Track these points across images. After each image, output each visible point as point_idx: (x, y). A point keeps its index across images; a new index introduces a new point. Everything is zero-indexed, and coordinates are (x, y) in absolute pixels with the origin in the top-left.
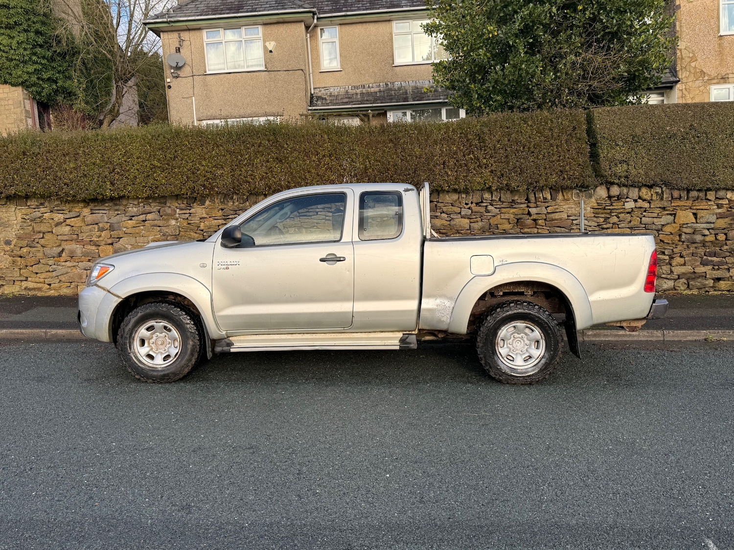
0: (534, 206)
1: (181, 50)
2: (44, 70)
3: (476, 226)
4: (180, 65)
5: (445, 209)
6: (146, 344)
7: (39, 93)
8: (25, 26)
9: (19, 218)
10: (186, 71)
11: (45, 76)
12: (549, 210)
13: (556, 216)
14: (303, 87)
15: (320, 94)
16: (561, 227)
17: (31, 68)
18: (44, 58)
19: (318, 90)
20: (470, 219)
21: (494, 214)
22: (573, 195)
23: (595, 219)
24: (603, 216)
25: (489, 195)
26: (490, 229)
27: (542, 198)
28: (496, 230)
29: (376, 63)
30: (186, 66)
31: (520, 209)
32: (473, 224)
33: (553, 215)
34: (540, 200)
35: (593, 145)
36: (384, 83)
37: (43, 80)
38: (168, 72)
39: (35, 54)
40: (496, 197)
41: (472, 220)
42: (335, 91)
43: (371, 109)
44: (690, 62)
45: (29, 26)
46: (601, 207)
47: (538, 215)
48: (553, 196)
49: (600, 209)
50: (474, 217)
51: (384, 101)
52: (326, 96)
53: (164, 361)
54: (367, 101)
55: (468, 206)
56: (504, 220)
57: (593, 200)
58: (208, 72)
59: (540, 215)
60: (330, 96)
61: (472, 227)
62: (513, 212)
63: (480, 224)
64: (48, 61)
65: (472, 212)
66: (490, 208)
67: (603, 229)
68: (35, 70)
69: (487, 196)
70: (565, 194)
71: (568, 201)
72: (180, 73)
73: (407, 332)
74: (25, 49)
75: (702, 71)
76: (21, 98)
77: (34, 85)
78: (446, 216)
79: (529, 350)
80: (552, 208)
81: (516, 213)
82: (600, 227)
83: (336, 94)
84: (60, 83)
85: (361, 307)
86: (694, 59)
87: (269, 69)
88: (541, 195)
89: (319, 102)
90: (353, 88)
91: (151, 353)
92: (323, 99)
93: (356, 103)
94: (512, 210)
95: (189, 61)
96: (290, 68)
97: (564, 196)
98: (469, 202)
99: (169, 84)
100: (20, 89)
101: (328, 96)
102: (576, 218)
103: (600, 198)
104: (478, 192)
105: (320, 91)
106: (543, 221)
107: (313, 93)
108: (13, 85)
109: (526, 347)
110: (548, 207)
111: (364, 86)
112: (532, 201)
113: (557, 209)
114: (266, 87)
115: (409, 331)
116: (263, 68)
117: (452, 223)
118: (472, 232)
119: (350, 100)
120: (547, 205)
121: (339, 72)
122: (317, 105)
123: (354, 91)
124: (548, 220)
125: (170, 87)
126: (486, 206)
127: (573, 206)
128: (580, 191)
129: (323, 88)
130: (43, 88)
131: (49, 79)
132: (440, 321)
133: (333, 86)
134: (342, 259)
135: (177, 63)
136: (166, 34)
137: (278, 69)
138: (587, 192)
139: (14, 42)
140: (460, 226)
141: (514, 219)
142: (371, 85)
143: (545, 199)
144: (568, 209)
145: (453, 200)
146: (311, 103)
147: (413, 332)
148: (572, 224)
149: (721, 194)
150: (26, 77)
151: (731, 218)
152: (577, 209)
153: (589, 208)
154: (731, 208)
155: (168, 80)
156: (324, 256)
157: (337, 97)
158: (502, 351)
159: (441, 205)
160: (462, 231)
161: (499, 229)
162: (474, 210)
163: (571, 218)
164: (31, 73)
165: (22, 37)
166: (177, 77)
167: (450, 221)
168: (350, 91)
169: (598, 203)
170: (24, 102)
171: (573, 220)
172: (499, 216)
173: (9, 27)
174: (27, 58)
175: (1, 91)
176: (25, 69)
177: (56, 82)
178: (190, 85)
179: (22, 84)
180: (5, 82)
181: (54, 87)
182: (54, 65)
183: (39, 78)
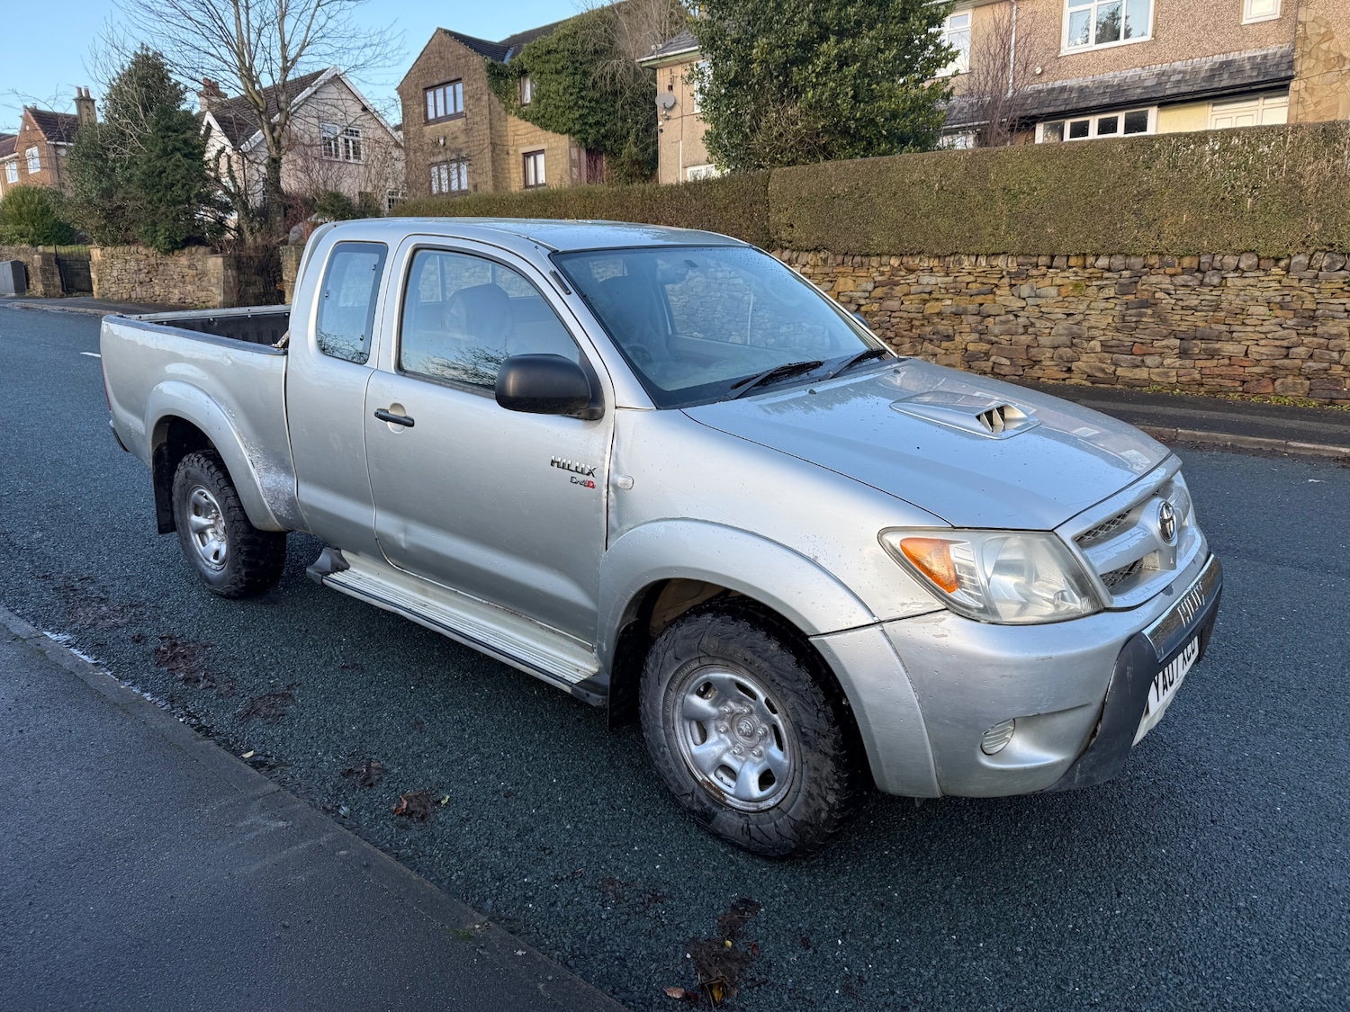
1: (674, 88)
2: (592, 113)
4: (671, 104)
7: (585, 140)
8: (571, 70)
10: (675, 112)
11: (591, 120)
17: (576, 114)
18: (591, 100)
30: (677, 105)
37: (590, 125)
38: (661, 113)
39: (583, 98)
44: (1319, 43)
45: (576, 69)
58: (696, 111)
64: (596, 102)
68: (581, 115)
72: (672, 114)
74: (571, 94)
75: (1341, 55)
76: (568, 146)
77: (579, 132)
84: (609, 126)
86: (1328, 36)
95: (679, 101)
99: (661, 128)
100: (566, 136)
108: (562, 133)
125: (661, 131)
130: (590, 134)
131: (598, 123)
135: (664, 104)
136: (661, 70)
139: (561, 88)
149: (885, 259)
150: (571, 123)
151: (889, 287)
154: (893, 275)
155: (660, 123)
164: (577, 119)
166: (668, 119)
170: (571, 149)
173: (558, 72)
174: (572, 104)
175: (553, 140)
176: (571, 116)
177: (604, 125)
178: (679, 128)
179: (568, 131)
180: (555, 131)
181: (603, 130)
182: (604, 106)
183: (586, 124)
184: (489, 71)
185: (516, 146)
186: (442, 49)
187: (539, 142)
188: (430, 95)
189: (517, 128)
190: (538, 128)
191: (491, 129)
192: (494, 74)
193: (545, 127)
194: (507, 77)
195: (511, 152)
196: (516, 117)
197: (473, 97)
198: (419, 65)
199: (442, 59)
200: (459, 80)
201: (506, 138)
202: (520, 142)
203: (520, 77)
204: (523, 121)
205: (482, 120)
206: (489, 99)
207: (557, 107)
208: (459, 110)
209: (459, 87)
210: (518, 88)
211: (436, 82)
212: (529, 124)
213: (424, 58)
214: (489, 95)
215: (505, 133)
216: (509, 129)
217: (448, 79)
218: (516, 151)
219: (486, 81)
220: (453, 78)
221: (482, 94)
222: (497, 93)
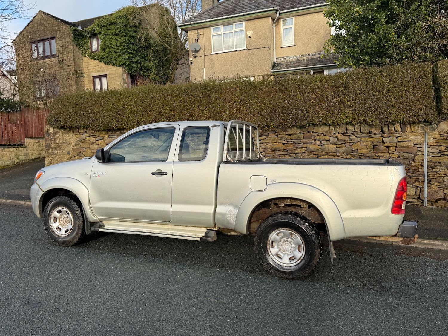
0: (386, 136)
1: (198, 41)
2: (134, 57)
3: (341, 150)
4: (197, 49)
5: (317, 137)
6: (58, 221)
7: (131, 70)
8: (124, 34)
9: (75, 140)
10: (201, 53)
11: (134, 60)
12: (399, 139)
13: (405, 144)
14: (268, 58)
15: (280, 62)
16: (408, 153)
17: (127, 56)
18: (134, 50)
19: (280, 59)
20: (337, 145)
21: (355, 142)
22: (419, 128)
23: (437, 147)
24: (444, 145)
25: (352, 128)
26: (352, 153)
27: (393, 130)
28: (356, 154)
29: (319, 39)
30: (201, 50)
31: (376, 139)
32: (339, 148)
33: (402, 143)
34: (392, 131)
35: (437, 90)
36: (324, 52)
37: (133, 63)
38: (191, 54)
39: (129, 48)
40: (357, 129)
41: (338, 146)
42: (290, 59)
43: (313, 69)
45: (126, 33)
46: (443, 138)
47: (390, 143)
48: (402, 129)
49: (443, 139)
50: (340, 143)
51: (322, 63)
52: (284, 63)
53: (65, 232)
54: (310, 64)
55: (335, 136)
56: (363, 146)
57: (436, 132)
58: (213, 53)
59: (392, 143)
60: (286, 62)
61: (337, 151)
62: (370, 140)
63: (344, 148)
64: (136, 51)
65: (338, 140)
66: (352, 137)
67: (444, 155)
68: (129, 57)
69: (350, 128)
70: (412, 127)
71: (415, 132)
72: (198, 54)
73: (211, 229)
74: (124, 46)
76: (122, 73)
77: (128, 66)
78: (319, 142)
79: (294, 251)
80: (401, 138)
81: (373, 141)
82: (442, 153)
83: (291, 61)
84: (142, 64)
85: (177, 208)
87: (248, 48)
88: (393, 128)
89: (279, 67)
90: (302, 56)
91: (60, 227)
92: (281, 64)
93: (302, 66)
94: (369, 139)
95: (202, 48)
96: (261, 46)
97: (411, 129)
98: (336, 132)
99: (191, 61)
100: (121, 68)
101: (285, 63)
102: (421, 146)
103: (442, 131)
104: (344, 125)
105: (281, 60)
106: (394, 148)
107: (275, 61)
108: (118, 66)
109: (293, 249)
110: (398, 137)
111: (310, 54)
112: (386, 133)
113: (406, 138)
114: (246, 60)
115: (212, 228)
116: (245, 48)
117: (323, 147)
118: (337, 155)
119: (299, 64)
120: (397, 135)
121: (294, 47)
122: (277, 69)
123: (303, 58)
124: (398, 147)
125: (192, 63)
126: (349, 136)
127: (419, 137)
128: (425, 125)
129: (283, 57)
130: (133, 67)
131: (137, 62)
132: (229, 222)
133: (289, 56)
134: (165, 174)
135: (195, 48)
136: (190, 31)
137: (254, 48)
138: (431, 126)
139: (118, 43)
140: (329, 150)
141: (371, 146)
142: (314, 54)
143: (396, 131)
144: (415, 139)
145: (324, 131)
146: (274, 68)
147: (214, 229)
148: (418, 150)
150: (124, 61)
152: (422, 139)
153: (432, 139)
155: (191, 59)
156: (154, 171)
157: (290, 63)
158: (273, 251)
159: (315, 134)
160: (330, 154)
161: (359, 153)
162: (339, 139)
163: (417, 146)
164: (127, 59)
165: (123, 39)
166: (196, 57)
167: (322, 146)
168: (300, 58)
169: (440, 135)
170: (123, 75)
171: (418, 147)
172: (359, 143)
173: (117, 35)
174: (125, 51)
175: (112, 70)
176: (124, 57)
177: (140, 63)
178: (203, 61)
179: (122, 65)
180: (114, 65)
181: (139, 66)
182: (140, 54)
183: (131, 62)
184: (73, 33)
185: (88, 73)
186: (42, 22)
187: (103, 71)
188: (34, 46)
189: (89, 64)
190: (103, 63)
191: (74, 63)
192: (76, 35)
193: (107, 63)
194: (83, 37)
195: (85, 76)
196: (89, 58)
197: (63, 46)
198: (27, 30)
199: (42, 27)
200: (53, 38)
201: (82, 69)
202: (91, 70)
203: (90, 37)
204: (93, 60)
205: (68, 58)
206: (73, 48)
207: (116, 52)
208: (53, 54)
209: (53, 42)
210: (90, 43)
211: (39, 39)
212: (97, 61)
213: (30, 26)
214: (73, 45)
215: (82, 66)
216: (84, 64)
217: (46, 37)
218: (88, 75)
219: (71, 38)
220: (50, 36)
221: (69, 45)
222: (78, 45)
